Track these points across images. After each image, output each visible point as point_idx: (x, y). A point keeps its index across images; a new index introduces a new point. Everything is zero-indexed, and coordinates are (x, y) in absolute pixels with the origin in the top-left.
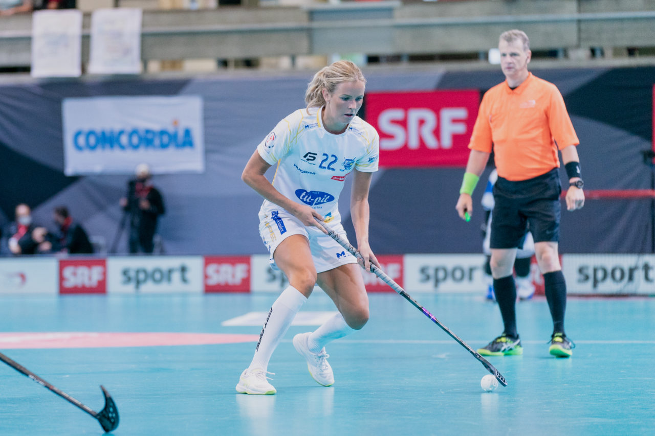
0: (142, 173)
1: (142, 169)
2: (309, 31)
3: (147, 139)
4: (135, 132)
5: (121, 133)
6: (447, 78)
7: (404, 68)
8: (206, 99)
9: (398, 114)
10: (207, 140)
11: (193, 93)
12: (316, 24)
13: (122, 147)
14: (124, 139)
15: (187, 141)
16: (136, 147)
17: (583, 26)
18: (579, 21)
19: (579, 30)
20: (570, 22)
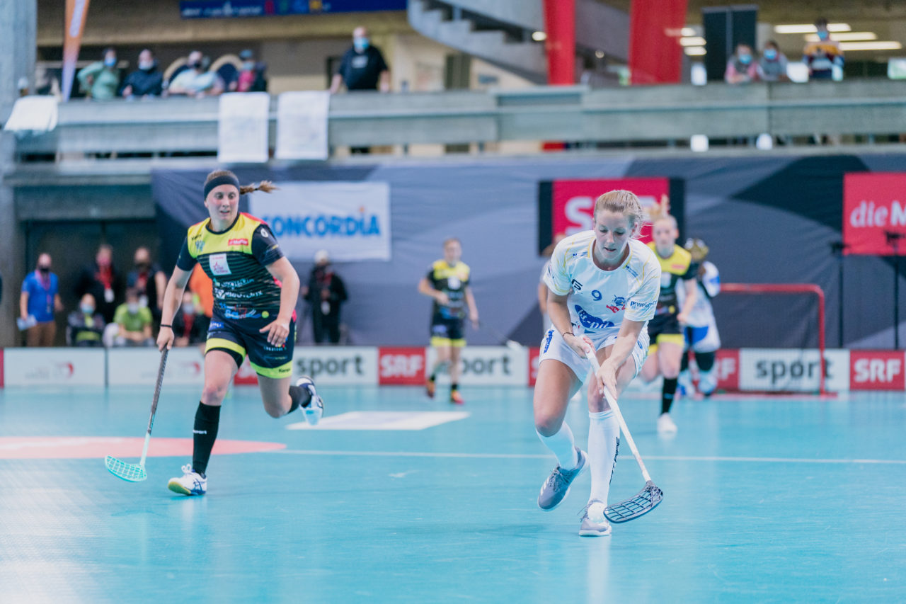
0: (322, 260)
1: (321, 256)
2: (498, 118)
3: (333, 226)
4: (320, 219)
5: (307, 219)
6: (636, 165)
7: (590, 155)
8: (393, 185)
9: (585, 202)
10: (394, 227)
11: (380, 179)
12: (505, 110)
13: (308, 234)
14: (310, 226)
15: (374, 229)
16: (322, 234)
17: (774, 113)
18: (770, 108)
19: (770, 118)
20: (761, 108)
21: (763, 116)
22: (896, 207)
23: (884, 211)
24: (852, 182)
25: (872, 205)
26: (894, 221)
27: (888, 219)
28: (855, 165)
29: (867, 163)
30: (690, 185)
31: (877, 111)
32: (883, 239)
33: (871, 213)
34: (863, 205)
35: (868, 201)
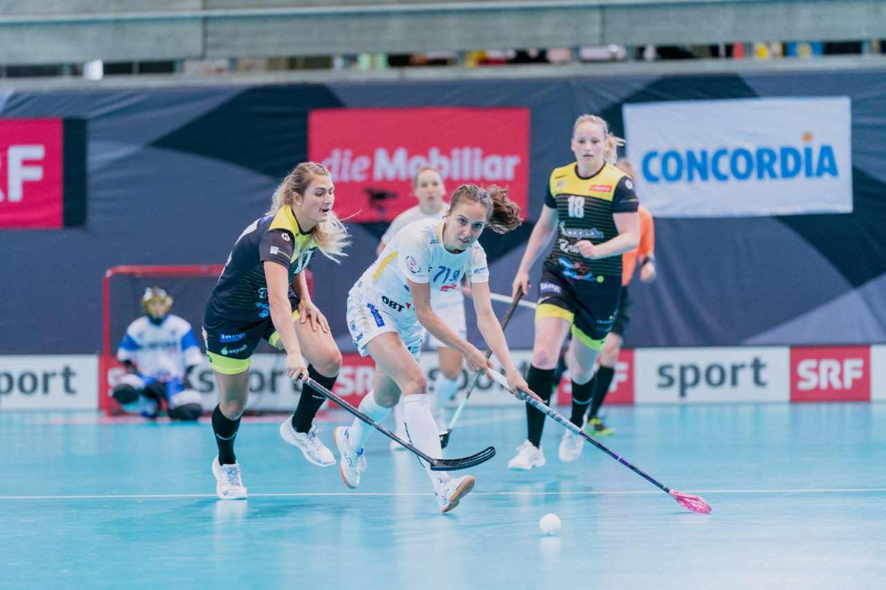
17: (211, 27)
18: (205, 20)
19: (205, 34)
20: (193, 19)
21: (197, 29)
22: (381, 155)
23: (364, 162)
24: (319, 121)
25: (348, 153)
26: (378, 175)
27: (370, 171)
28: (325, 98)
29: (343, 97)
30: (91, 127)
31: (354, 24)
32: (364, 199)
33: (346, 163)
34: (336, 153)
35: (343, 147)
